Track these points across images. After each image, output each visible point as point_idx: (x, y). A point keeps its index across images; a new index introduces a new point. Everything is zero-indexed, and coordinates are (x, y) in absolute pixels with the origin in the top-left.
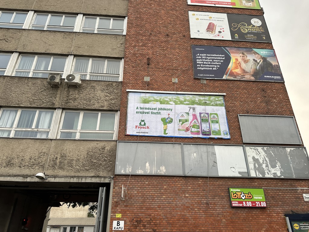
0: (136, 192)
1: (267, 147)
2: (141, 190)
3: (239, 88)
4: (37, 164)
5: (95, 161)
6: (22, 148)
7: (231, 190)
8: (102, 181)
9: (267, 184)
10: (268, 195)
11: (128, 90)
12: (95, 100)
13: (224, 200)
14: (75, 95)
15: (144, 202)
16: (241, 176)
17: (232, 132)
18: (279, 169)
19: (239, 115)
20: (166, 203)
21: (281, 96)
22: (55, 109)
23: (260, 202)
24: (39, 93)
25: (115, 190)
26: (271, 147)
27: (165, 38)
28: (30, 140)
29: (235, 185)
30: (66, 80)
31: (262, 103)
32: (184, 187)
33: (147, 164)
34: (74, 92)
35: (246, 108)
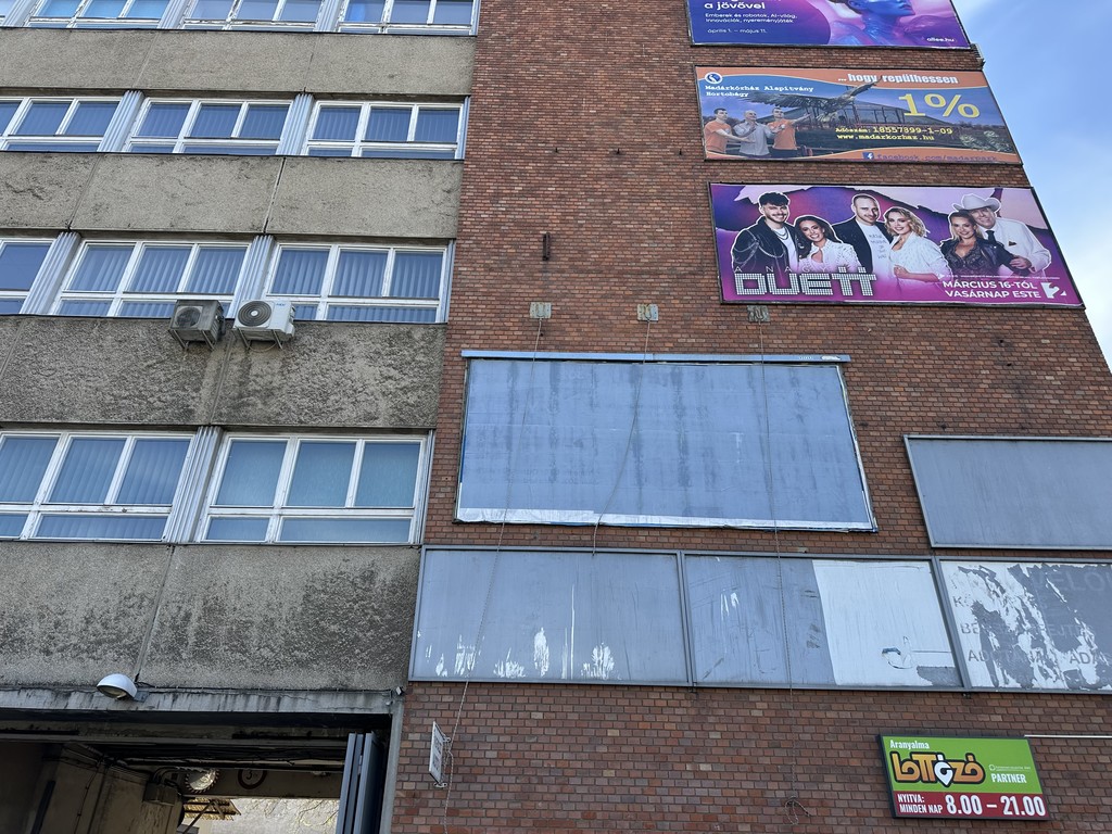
0: (493, 754)
1: (1031, 565)
2: (512, 747)
3: (901, 334)
4: (113, 641)
5: (334, 628)
6: (59, 579)
7: (892, 744)
8: (359, 706)
9: (1044, 719)
10: (1050, 766)
11: (466, 353)
12: (345, 394)
13: (861, 787)
14: (269, 378)
15: (524, 795)
16: (930, 684)
17: (883, 504)
18: (1091, 657)
19: (906, 437)
20: (617, 799)
21: (1075, 360)
22: (194, 429)
23: (1019, 798)
24: (140, 372)
25: (407, 744)
26: (1050, 565)
27: (610, 163)
28: (91, 550)
29: (906, 723)
30: (237, 324)
31: (997, 390)
32: (692, 734)
33: (540, 640)
34: (265, 367)
35: (933, 409)
